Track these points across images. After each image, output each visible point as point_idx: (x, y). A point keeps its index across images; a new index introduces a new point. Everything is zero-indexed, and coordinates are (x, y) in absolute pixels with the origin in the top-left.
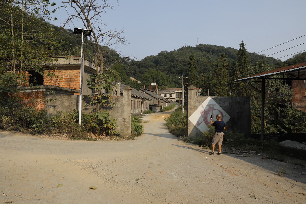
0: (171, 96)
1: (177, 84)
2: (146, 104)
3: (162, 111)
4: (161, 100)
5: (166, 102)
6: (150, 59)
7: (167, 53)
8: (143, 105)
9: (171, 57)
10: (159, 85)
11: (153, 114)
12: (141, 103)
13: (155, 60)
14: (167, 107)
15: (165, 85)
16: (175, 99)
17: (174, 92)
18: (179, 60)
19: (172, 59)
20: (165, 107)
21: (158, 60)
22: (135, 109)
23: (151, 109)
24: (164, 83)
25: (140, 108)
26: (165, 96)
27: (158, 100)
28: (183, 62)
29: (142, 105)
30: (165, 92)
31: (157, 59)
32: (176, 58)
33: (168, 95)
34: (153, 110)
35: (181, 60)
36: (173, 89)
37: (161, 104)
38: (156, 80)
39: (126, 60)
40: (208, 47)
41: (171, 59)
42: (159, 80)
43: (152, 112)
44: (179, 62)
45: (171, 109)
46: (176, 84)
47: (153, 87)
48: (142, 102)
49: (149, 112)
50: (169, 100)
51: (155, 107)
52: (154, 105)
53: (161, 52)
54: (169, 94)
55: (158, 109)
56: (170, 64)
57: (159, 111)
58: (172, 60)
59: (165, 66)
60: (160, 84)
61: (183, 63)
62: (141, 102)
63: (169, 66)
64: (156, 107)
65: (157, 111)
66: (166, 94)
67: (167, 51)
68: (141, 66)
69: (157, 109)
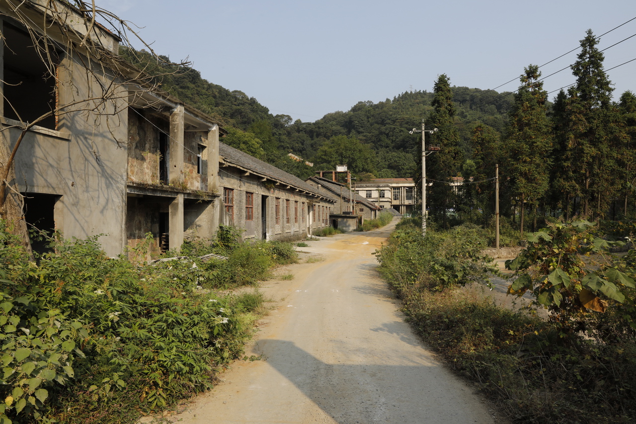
0: (382, 195)
1: (396, 170)
2: (321, 213)
3: (362, 230)
4: (359, 204)
5: (372, 209)
6: (336, 119)
7: (371, 106)
8: (314, 214)
9: (380, 114)
10: (355, 172)
11: (339, 237)
12: (309, 207)
13: (346, 120)
14: (373, 221)
15: (367, 171)
16: (391, 202)
17: (388, 186)
18: (397, 119)
19: (384, 118)
20: (368, 219)
21: (353, 121)
22: (288, 221)
23: (336, 223)
24: (366, 166)
25: (303, 221)
26: (369, 196)
27: (351, 204)
28: (407, 123)
29: (311, 213)
30: (367, 187)
31: (350, 118)
32: (391, 115)
33: (375, 194)
34: (339, 227)
35: (401, 119)
36: (387, 180)
37: (359, 213)
38: (347, 160)
39: (283, 121)
40: (460, 92)
41: (381, 118)
42: (354, 160)
43: (338, 231)
44: (398, 124)
45: (383, 224)
46: (392, 170)
47: (340, 175)
48: (311, 207)
49: (328, 232)
50: (376, 204)
51: (345, 220)
52: (343, 215)
53: (359, 103)
54: (378, 190)
55: (352, 224)
56: (379, 129)
57: (354, 230)
58: (383, 120)
59: (368, 134)
60: (357, 170)
61: (406, 126)
62: (306, 205)
63: (377, 132)
64: (348, 219)
65: (350, 231)
66: (371, 191)
67: (371, 102)
68: (315, 134)
69: (349, 226)
